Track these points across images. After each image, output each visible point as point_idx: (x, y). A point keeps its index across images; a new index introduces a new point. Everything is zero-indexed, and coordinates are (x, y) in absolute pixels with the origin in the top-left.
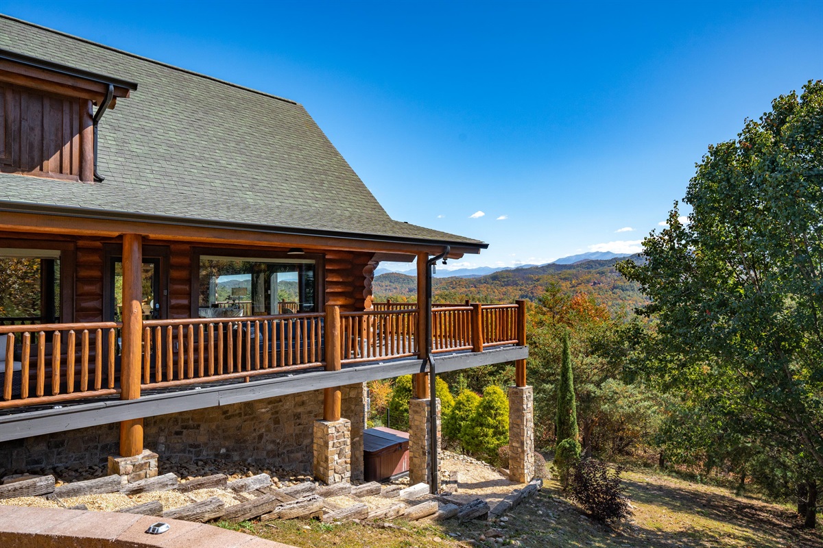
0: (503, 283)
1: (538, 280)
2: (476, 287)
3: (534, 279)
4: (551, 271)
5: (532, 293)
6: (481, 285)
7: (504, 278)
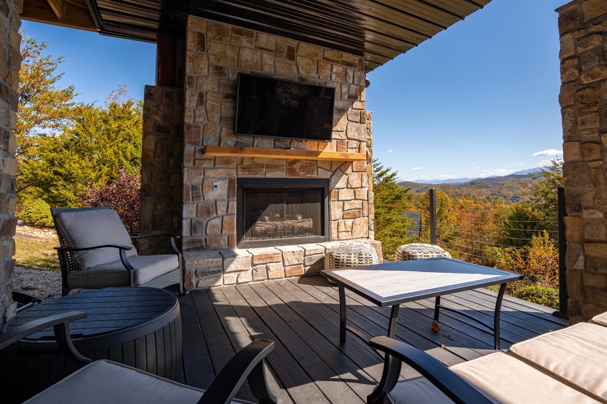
0: (478, 187)
1: (503, 185)
2: (459, 189)
3: (500, 184)
4: (512, 179)
5: (499, 192)
6: (464, 188)
7: (478, 183)
